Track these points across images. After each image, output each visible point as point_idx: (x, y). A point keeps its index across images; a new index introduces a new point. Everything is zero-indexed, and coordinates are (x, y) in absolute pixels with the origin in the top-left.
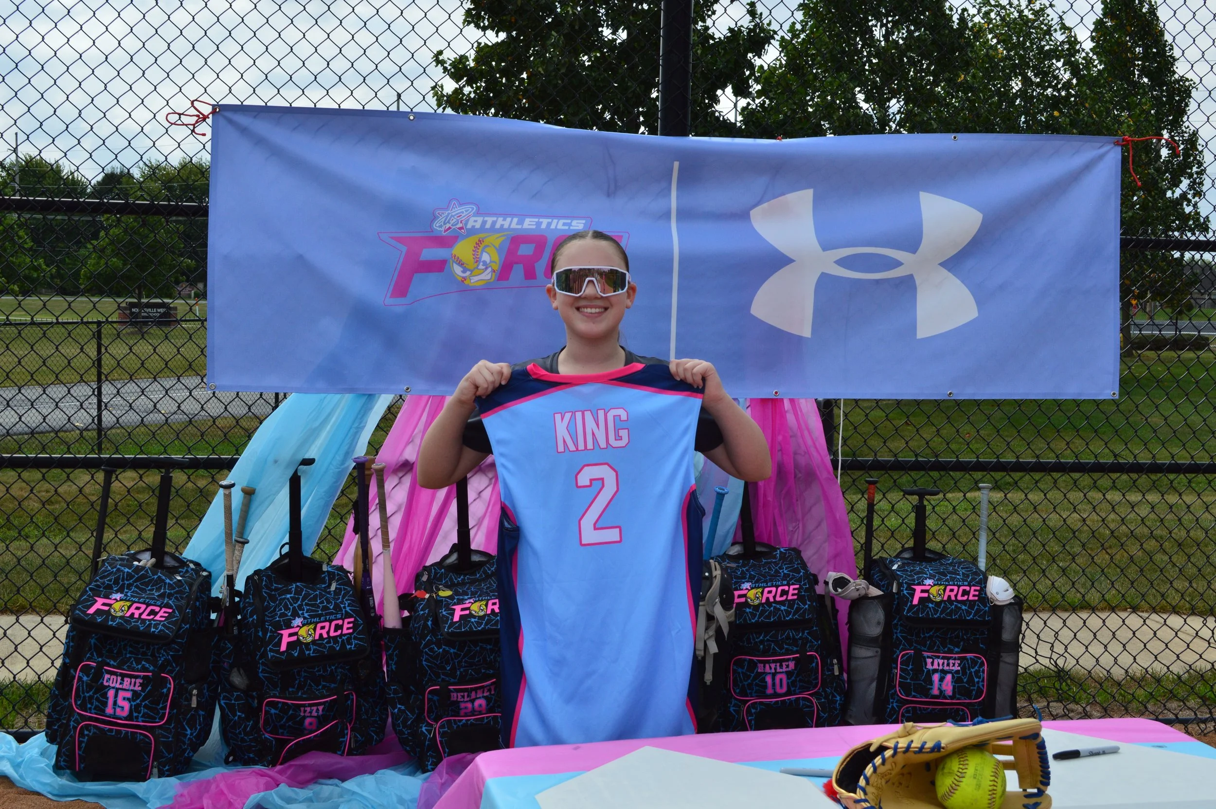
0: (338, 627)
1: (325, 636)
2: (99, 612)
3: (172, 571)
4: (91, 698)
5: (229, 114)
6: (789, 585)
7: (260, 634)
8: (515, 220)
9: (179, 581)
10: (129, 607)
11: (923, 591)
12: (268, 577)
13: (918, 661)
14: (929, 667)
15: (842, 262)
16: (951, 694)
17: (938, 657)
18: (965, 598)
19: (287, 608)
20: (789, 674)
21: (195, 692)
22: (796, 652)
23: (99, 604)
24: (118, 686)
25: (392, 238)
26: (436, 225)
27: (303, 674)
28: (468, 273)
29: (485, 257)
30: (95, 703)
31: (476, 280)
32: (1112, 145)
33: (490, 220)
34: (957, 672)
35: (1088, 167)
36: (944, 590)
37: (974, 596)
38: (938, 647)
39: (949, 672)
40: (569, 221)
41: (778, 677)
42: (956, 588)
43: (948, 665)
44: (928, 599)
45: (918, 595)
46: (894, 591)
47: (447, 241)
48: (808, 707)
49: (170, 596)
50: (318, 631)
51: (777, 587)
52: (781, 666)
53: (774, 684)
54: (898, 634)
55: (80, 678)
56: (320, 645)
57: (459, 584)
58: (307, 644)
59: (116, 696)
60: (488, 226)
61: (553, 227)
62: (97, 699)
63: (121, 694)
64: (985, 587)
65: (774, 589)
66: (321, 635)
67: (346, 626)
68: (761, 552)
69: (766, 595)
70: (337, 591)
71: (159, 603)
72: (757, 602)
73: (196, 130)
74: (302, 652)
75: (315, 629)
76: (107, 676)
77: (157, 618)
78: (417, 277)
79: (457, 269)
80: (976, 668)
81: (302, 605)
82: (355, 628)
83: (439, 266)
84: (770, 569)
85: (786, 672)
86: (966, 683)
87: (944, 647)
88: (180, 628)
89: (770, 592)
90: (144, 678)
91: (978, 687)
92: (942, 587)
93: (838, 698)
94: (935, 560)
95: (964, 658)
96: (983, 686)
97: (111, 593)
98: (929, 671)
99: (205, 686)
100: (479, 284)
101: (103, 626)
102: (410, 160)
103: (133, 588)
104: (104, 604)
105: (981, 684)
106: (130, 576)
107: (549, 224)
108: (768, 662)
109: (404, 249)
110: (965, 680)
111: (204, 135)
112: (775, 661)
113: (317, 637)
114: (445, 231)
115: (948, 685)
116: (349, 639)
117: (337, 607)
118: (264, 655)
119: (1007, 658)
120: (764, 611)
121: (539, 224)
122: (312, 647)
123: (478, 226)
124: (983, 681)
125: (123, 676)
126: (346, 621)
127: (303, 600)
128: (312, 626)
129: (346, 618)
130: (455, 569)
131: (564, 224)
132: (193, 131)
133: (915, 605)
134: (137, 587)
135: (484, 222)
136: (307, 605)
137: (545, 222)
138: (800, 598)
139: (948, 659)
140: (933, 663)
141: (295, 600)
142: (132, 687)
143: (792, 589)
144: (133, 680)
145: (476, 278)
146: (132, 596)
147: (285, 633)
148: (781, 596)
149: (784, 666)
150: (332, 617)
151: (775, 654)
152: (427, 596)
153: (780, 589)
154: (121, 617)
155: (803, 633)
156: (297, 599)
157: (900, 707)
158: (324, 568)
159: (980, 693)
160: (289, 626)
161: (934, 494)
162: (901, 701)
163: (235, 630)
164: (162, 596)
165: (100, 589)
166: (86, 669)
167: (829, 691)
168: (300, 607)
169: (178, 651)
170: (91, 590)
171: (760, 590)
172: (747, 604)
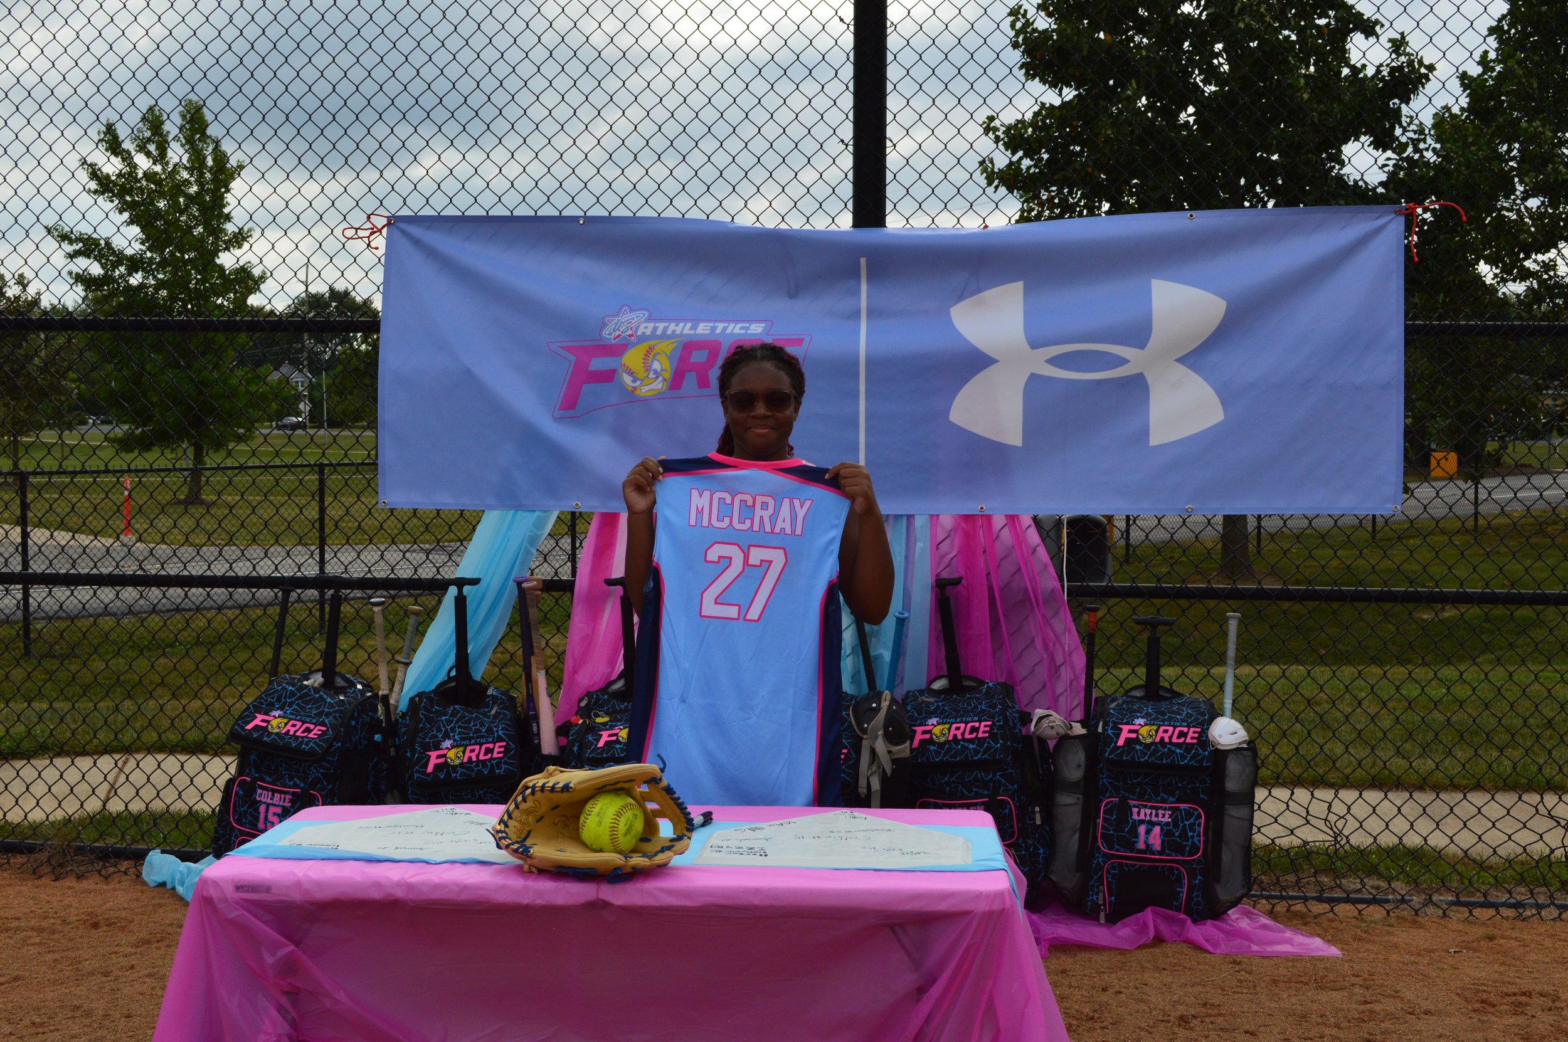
0: (488, 751)
1: (474, 759)
2: (257, 728)
3: (342, 690)
4: (245, 812)
5: (403, 226)
6: (980, 721)
7: (408, 755)
8: (689, 325)
9: (343, 701)
10: (286, 724)
11: (1130, 731)
12: (430, 699)
13: (1124, 811)
14: (1135, 817)
15: (1054, 361)
16: (1159, 849)
17: (1145, 807)
18: (1182, 740)
19: (439, 730)
22: (986, 796)
23: (259, 720)
24: (269, 801)
25: (562, 347)
26: (605, 333)
27: (451, 798)
28: (638, 383)
29: (656, 366)
30: (249, 818)
31: (645, 391)
32: (1394, 215)
33: (661, 326)
34: (1167, 824)
35: (1361, 242)
36: (1157, 731)
37: (1192, 738)
38: (1150, 795)
39: (1158, 824)
40: (747, 325)
42: (1171, 729)
43: (1157, 815)
44: (1137, 741)
45: (1124, 735)
46: (1100, 730)
47: (617, 349)
49: (328, 714)
50: (468, 754)
51: (966, 723)
54: (1104, 780)
55: (237, 792)
56: (467, 768)
57: (621, 710)
58: (455, 767)
59: (267, 811)
60: (659, 332)
61: (729, 331)
62: (251, 814)
63: (272, 810)
64: (1208, 729)
65: (962, 726)
66: (470, 758)
67: (497, 750)
68: (969, 687)
69: (953, 731)
70: (496, 716)
71: (314, 721)
72: (942, 739)
73: (372, 244)
74: (448, 774)
75: (464, 752)
76: (259, 791)
77: (311, 735)
78: (586, 388)
79: (627, 379)
80: (1192, 820)
81: (454, 727)
82: (507, 750)
83: (608, 376)
84: (969, 704)
86: (1179, 836)
87: (1157, 796)
88: (331, 746)
89: (958, 729)
90: (293, 794)
91: (1193, 842)
92: (1155, 728)
93: (1041, 851)
94: (1165, 699)
95: (1177, 809)
96: (1199, 841)
97: (271, 710)
98: (1134, 821)
100: (648, 394)
101: (258, 742)
102: (584, 265)
103: (294, 706)
104: (263, 721)
105: (1196, 839)
106: (292, 694)
107: (725, 328)
109: (573, 359)
110: (1177, 834)
111: (377, 248)
112: (961, 805)
113: (466, 760)
114: (615, 339)
115: (1156, 839)
116: (498, 765)
117: (490, 731)
118: (411, 777)
119: (1235, 811)
120: (949, 750)
121: (714, 329)
122: (460, 770)
123: (648, 332)
124: (1199, 835)
125: (274, 791)
126: (498, 745)
127: (457, 722)
128: (461, 749)
129: (498, 741)
130: (620, 695)
131: (741, 328)
132: (369, 245)
133: (1120, 747)
134: (298, 705)
135: (655, 329)
136: (459, 727)
137: (720, 326)
138: (993, 736)
139: (1157, 808)
140: (1141, 813)
141: (449, 722)
142: (281, 803)
143: (984, 726)
144: (283, 796)
145: (647, 388)
146: (291, 714)
147: (433, 754)
148: (971, 733)
150: (483, 740)
151: (963, 797)
152: (580, 722)
153: (969, 725)
154: (277, 734)
155: (994, 775)
156: (451, 721)
157: (1105, 863)
158: (490, 692)
159: (1195, 849)
160: (437, 748)
161: (1169, 624)
162: (1105, 855)
163: (392, 752)
164: (320, 714)
165: (263, 706)
166: (242, 784)
167: (1030, 842)
168: (453, 729)
169: (329, 769)
170: (254, 706)
171: (947, 726)
172: (931, 741)
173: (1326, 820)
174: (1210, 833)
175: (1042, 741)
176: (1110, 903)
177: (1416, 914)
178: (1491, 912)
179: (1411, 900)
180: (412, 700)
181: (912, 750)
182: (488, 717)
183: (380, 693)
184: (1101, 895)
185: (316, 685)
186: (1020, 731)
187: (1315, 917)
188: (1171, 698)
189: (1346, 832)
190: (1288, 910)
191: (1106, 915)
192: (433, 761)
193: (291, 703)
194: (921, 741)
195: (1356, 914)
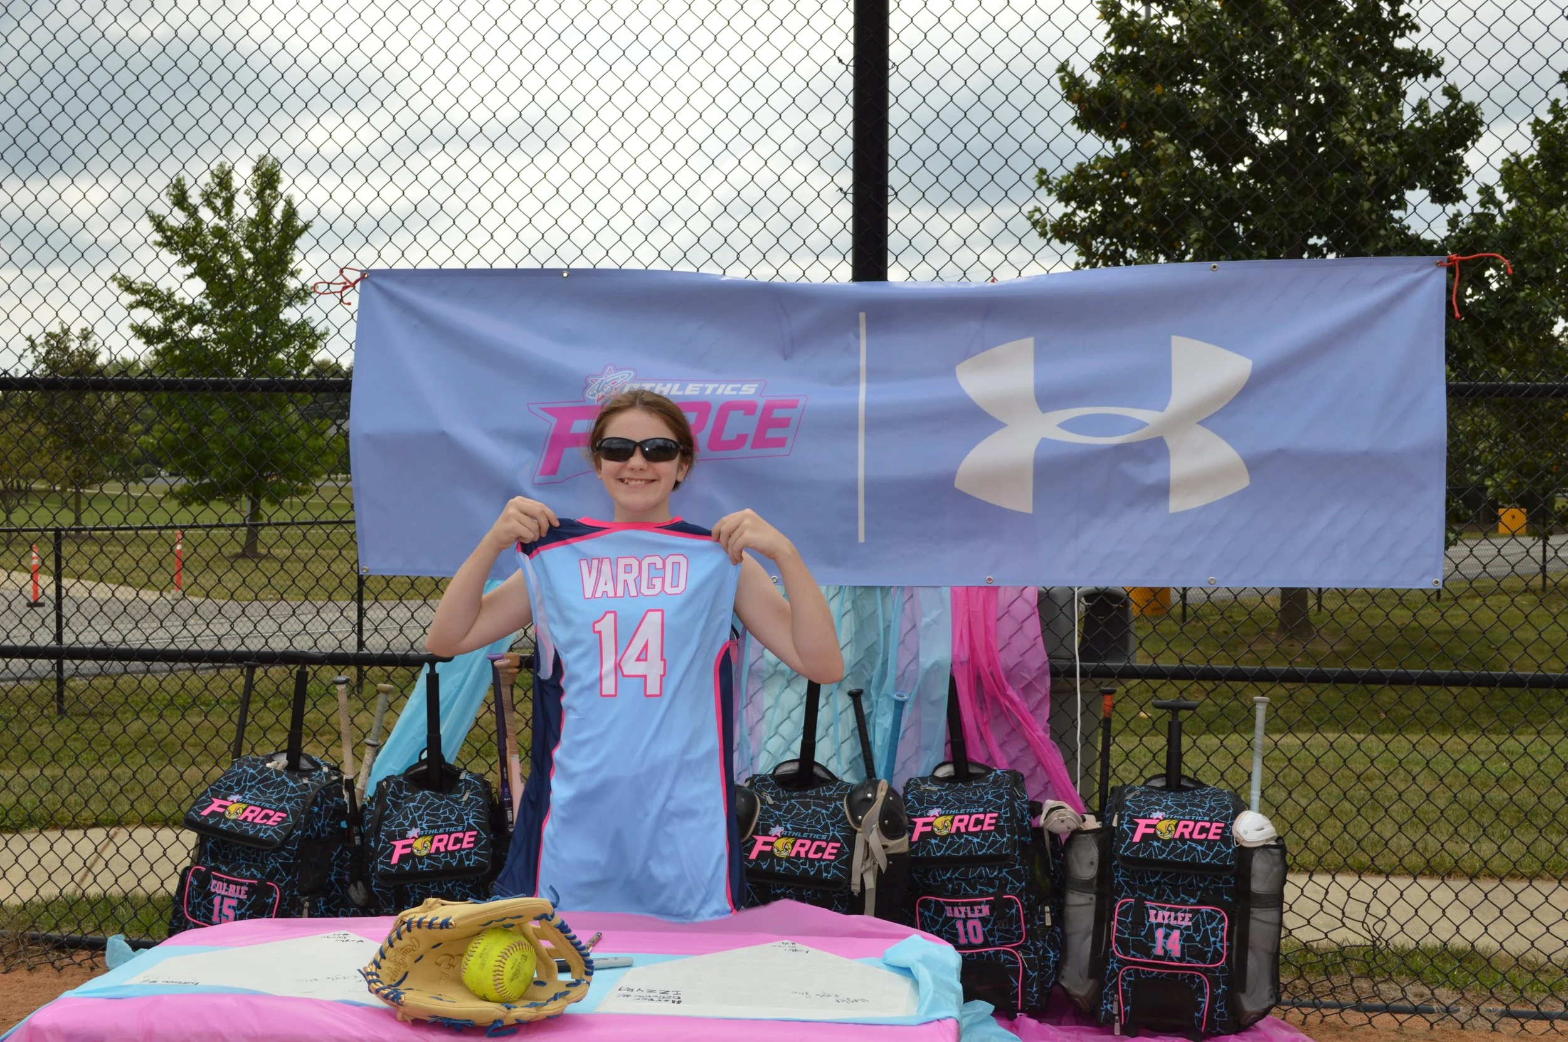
1: (442, 849)
2: (213, 814)
3: (307, 773)
4: (199, 904)
5: (378, 280)
6: (985, 813)
7: (372, 844)
8: (677, 386)
9: (306, 785)
10: (244, 810)
11: (1147, 826)
12: (399, 785)
13: (1139, 913)
14: (1153, 920)
16: (1179, 955)
17: (1163, 908)
18: (1203, 836)
19: (406, 818)
20: (984, 921)
21: (307, 904)
22: (991, 895)
23: (215, 807)
24: (223, 893)
26: (588, 395)
27: (417, 891)
30: (203, 910)
32: (1435, 267)
33: (647, 386)
34: (1187, 928)
35: (1400, 297)
36: (1176, 826)
37: (1215, 834)
38: (1169, 896)
39: (1177, 927)
40: (739, 386)
41: (970, 924)
43: (1176, 918)
44: (1154, 837)
45: (1141, 830)
46: (1115, 824)
48: (1011, 962)
49: (290, 799)
50: (435, 844)
51: (971, 814)
52: (972, 910)
53: (966, 933)
54: (1119, 878)
55: (191, 883)
56: (434, 859)
58: (421, 858)
59: (222, 904)
61: (719, 392)
62: (205, 906)
63: (227, 902)
64: (1232, 824)
65: (966, 817)
66: (438, 848)
67: (467, 839)
68: (976, 774)
69: (956, 824)
70: (467, 803)
71: (274, 807)
72: (945, 832)
73: (345, 300)
74: (414, 866)
75: (431, 842)
76: (214, 882)
77: (270, 822)
78: (567, 452)
80: (1214, 924)
81: (422, 815)
82: (476, 843)
84: (975, 794)
85: (980, 918)
86: (1200, 941)
87: (1177, 896)
88: (291, 834)
89: (961, 821)
90: (250, 885)
91: (1215, 948)
92: (1174, 822)
93: (1052, 954)
94: (1187, 789)
95: (1198, 911)
96: (1222, 947)
97: (230, 795)
98: (1151, 925)
99: (322, 899)
101: (214, 829)
102: (567, 320)
103: (254, 791)
104: (220, 806)
105: (1218, 945)
106: (253, 777)
107: (715, 389)
108: (957, 904)
109: (554, 421)
110: (1198, 939)
111: (349, 304)
112: (964, 904)
113: (433, 851)
114: (599, 400)
115: (1175, 944)
116: (468, 855)
117: (460, 819)
118: (375, 868)
119: (1262, 915)
120: (952, 843)
121: (703, 390)
122: (427, 861)
124: (1222, 941)
125: (229, 882)
126: (468, 833)
127: (425, 809)
128: (429, 838)
129: (468, 830)
131: (733, 389)
132: (341, 301)
133: (1136, 843)
134: (258, 789)
136: (428, 814)
137: (710, 387)
138: (999, 829)
139: (1176, 911)
140: (1158, 915)
141: (417, 808)
142: (236, 895)
143: (989, 819)
144: (238, 888)
146: (250, 799)
147: (399, 844)
148: (975, 825)
149: (977, 911)
150: (452, 829)
151: (966, 895)
153: (974, 817)
154: (234, 821)
155: (1000, 871)
156: (419, 808)
157: (1120, 969)
158: (463, 776)
159: (1217, 956)
160: (403, 836)
161: (1193, 708)
162: (1120, 961)
163: (357, 840)
164: (280, 800)
165: (221, 790)
166: (197, 873)
167: (1039, 944)
168: (420, 818)
169: (287, 858)
170: (212, 790)
171: (950, 818)
172: (932, 834)
173: (1363, 922)
174: (1235, 937)
175: (1054, 836)
176: (1126, 1013)
177: (1463, 1027)
178: (1545, 1025)
179: (1458, 1010)
180: (379, 784)
181: (911, 844)
182: (459, 804)
183: (345, 777)
184: (1115, 1004)
185: (279, 768)
186: (1030, 823)
187: (1351, 1029)
188: (1193, 789)
189: (1385, 936)
190: (1322, 1022)
191: (1121, 1026)
192: (398, 852)
193: (251, 787)
194: (922, 834)
195: (1396, 1026)
